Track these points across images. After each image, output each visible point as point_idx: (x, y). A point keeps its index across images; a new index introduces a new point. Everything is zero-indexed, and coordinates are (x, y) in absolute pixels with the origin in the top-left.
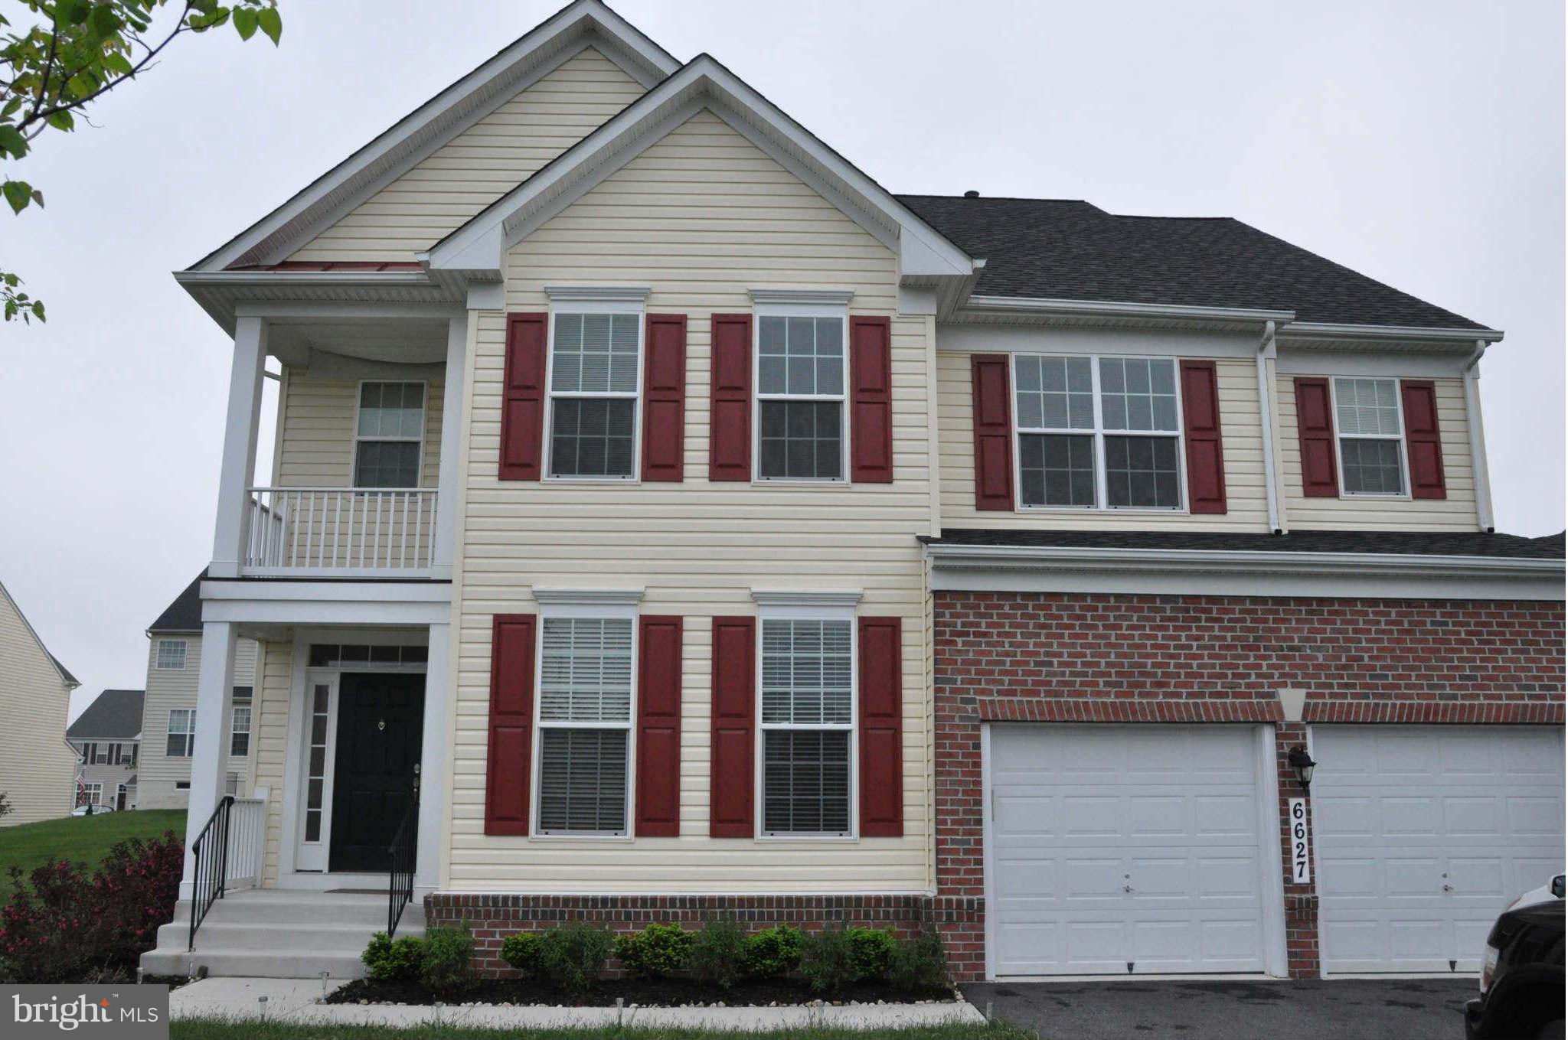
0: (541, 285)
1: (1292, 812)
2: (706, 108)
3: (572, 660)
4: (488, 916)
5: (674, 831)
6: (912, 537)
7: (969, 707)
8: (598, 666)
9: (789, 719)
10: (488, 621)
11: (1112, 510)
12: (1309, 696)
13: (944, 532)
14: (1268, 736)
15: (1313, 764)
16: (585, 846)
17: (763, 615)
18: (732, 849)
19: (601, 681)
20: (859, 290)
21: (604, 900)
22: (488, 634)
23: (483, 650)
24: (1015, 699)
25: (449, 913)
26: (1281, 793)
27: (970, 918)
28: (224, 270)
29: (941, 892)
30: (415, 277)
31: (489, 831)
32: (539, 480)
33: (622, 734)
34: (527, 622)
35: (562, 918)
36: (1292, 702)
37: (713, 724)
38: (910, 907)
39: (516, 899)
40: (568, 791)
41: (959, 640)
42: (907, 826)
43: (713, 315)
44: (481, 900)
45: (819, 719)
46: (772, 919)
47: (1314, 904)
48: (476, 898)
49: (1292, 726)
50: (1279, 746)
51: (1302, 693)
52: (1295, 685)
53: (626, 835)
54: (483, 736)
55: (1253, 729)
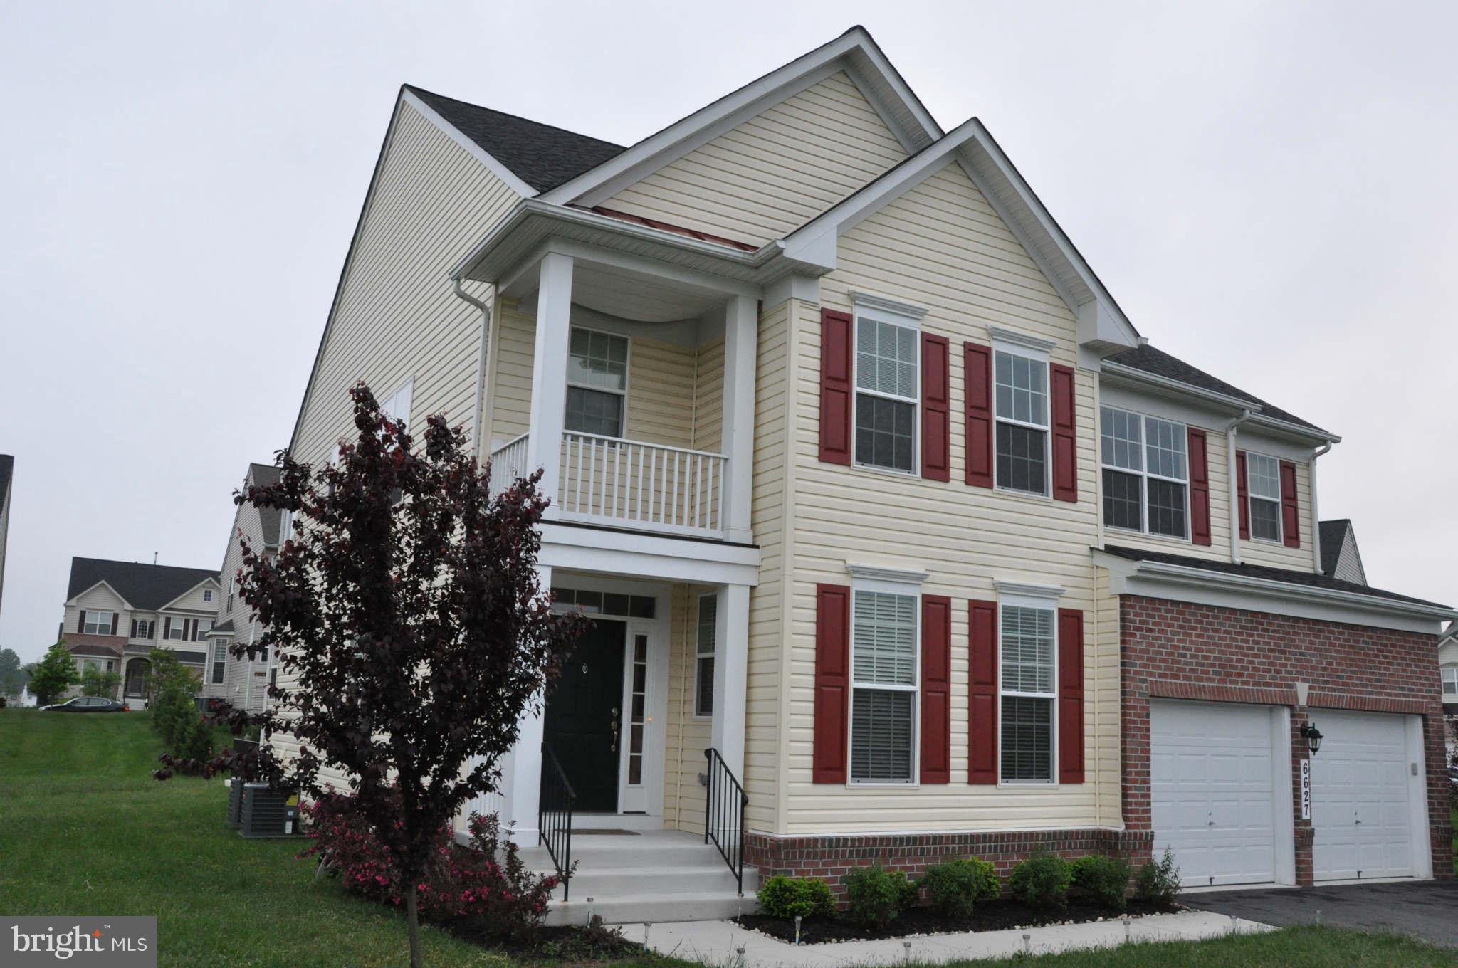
0: (845, 288)
1: (1302, 769)
2: (956, 161)
3: (875, 629)
4: (823, 856)
5: (945, 779)
6: (1087, 547)
7: (1144, 685)
8: (893, 635)
9: (1017, 688)
10: (813, 589)
11: (1151, 535)
12: (1311, 688)
13: (1106, 546)
14: (1286, 714)
15: (1321, 737)
16: (880, 792)
17: (1003, 601)
18: (983, 793)
19: (896, 649)
20: (1060, 343)
21: (908, 839)
22: (813, 602)
23: (809, 615)
24: (1178, 682)
25: (794, 853)
26: (1294, 756)
27: (1145, 848)
28: (565, 205)
29: (1127, 827)
30: (741, 255)
31: (817, 780)
32: (850, 466)
33: (908, 695)
34: (843, 592)
35: (877, 855)
36: (1302, 691)
37: (970, 690)
38: (1101, 840)
39: (845, 840)
40: (871, 744)
41: (1138, 634)
42: (1088, 775)
43: (965, 342)
44: (820, 842)
45: (1035, 689)
46: (1012, 851)
47: (1312, 833)
48: (816, 840)
49: (1302, 708)
50: (1293, 722)
51: (1307, 685)
52: (1304, 680)
53: (913, 782)
54: (810, 694)
55: (1271, 710)
